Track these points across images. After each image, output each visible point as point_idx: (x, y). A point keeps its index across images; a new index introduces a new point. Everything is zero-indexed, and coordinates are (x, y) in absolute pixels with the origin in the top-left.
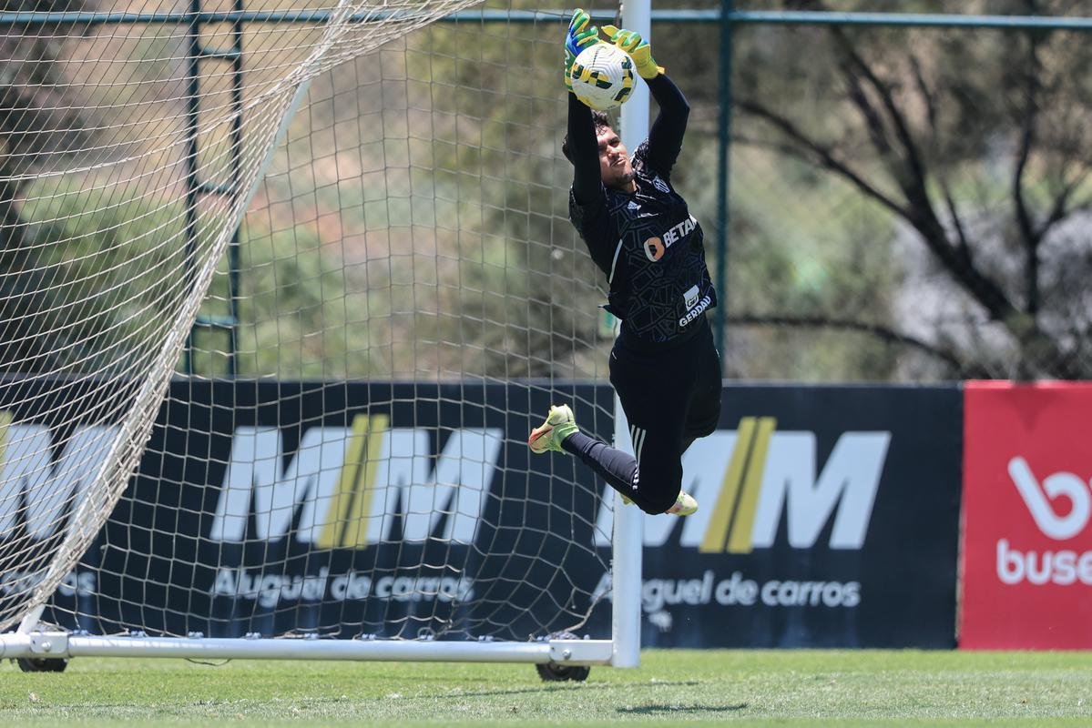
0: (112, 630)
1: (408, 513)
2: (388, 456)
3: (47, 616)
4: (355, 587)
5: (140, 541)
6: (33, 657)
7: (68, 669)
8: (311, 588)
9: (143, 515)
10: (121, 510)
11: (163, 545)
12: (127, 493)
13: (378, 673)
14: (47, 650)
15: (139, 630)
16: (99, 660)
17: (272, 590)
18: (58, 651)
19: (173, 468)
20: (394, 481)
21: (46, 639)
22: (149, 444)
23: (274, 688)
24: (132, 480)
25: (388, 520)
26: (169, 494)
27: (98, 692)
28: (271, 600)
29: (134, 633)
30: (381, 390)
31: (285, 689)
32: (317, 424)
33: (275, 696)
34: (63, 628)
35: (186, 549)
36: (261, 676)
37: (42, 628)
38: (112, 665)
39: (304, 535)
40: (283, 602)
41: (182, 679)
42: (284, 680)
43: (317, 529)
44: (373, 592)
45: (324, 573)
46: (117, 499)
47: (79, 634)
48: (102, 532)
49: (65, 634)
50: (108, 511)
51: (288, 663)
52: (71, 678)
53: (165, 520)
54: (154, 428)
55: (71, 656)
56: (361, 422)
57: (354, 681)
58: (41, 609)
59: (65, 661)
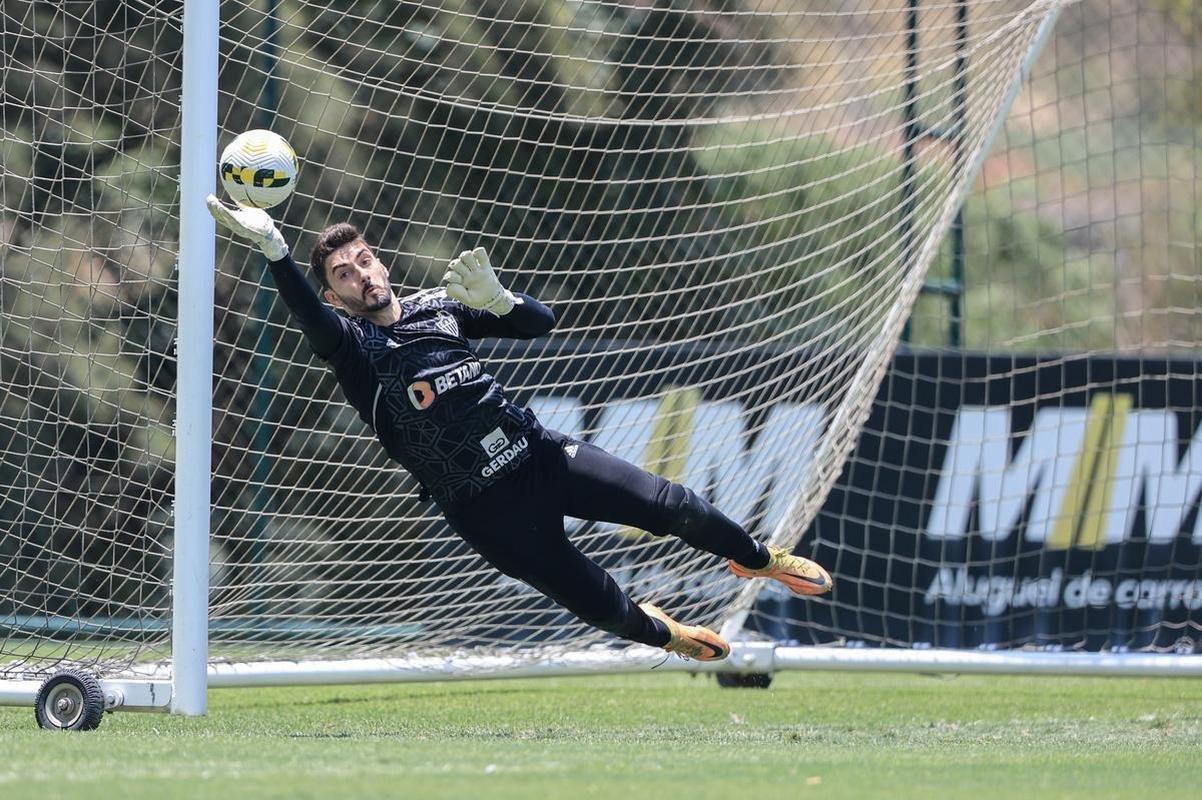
0: (826, 639)
1: (1157, 506)
2: (1136, 442)
3: (749, 624)
4: (1089, 592)
5: (854, 535)
6: (734, 671)
7: (772, 686)
8: (1040, 592)
9: (858, 506)
10: (834, 500)
11: (879, 540)
12: (841, 480)
13: (1128, 691)
14: (750, 663)
15: (855, 639)
16: (803, 676)
17: (998, 595)
18: (762, 665)
19: (894, 451)
20: (1139, 471)
21: (750, 651)
22: (867, 424)
23: (1012, 708)
24: (846, 467)
25: (1132, 514)
26: (888, 481)
27: (810, 713)
28: (996, 606)
29: (850, 643)
30: (1129, 367)
31: (1023, 709)
32: (1054, 403)
33: (1015, 717)
34: (768, 637)
35: (905, 544)
36: (995, 693)
37: (745, 637)
38: (820, 680)
39: (1036, 531)
40: (1009, 609)
41: (906, 698)
42: (1022, 699)
43: (1052, 524)
44: (1112, 597)
45: (1057, 576)
46: (829, 489)
47: (787, 645)
48: (812, 525)
49: (770, 645)
50: (819, 501)
51: (1022, 680)
52: (780, 695)
53: (883, 511)
54: (874, 405)
55: (777, 670)
56: (1101, 402)
57: (1103, 700)
58: (742, 616)
59: (770, 676)
